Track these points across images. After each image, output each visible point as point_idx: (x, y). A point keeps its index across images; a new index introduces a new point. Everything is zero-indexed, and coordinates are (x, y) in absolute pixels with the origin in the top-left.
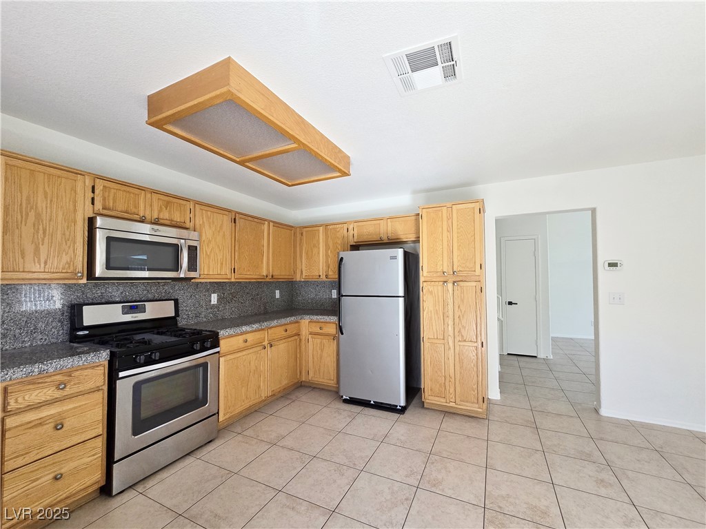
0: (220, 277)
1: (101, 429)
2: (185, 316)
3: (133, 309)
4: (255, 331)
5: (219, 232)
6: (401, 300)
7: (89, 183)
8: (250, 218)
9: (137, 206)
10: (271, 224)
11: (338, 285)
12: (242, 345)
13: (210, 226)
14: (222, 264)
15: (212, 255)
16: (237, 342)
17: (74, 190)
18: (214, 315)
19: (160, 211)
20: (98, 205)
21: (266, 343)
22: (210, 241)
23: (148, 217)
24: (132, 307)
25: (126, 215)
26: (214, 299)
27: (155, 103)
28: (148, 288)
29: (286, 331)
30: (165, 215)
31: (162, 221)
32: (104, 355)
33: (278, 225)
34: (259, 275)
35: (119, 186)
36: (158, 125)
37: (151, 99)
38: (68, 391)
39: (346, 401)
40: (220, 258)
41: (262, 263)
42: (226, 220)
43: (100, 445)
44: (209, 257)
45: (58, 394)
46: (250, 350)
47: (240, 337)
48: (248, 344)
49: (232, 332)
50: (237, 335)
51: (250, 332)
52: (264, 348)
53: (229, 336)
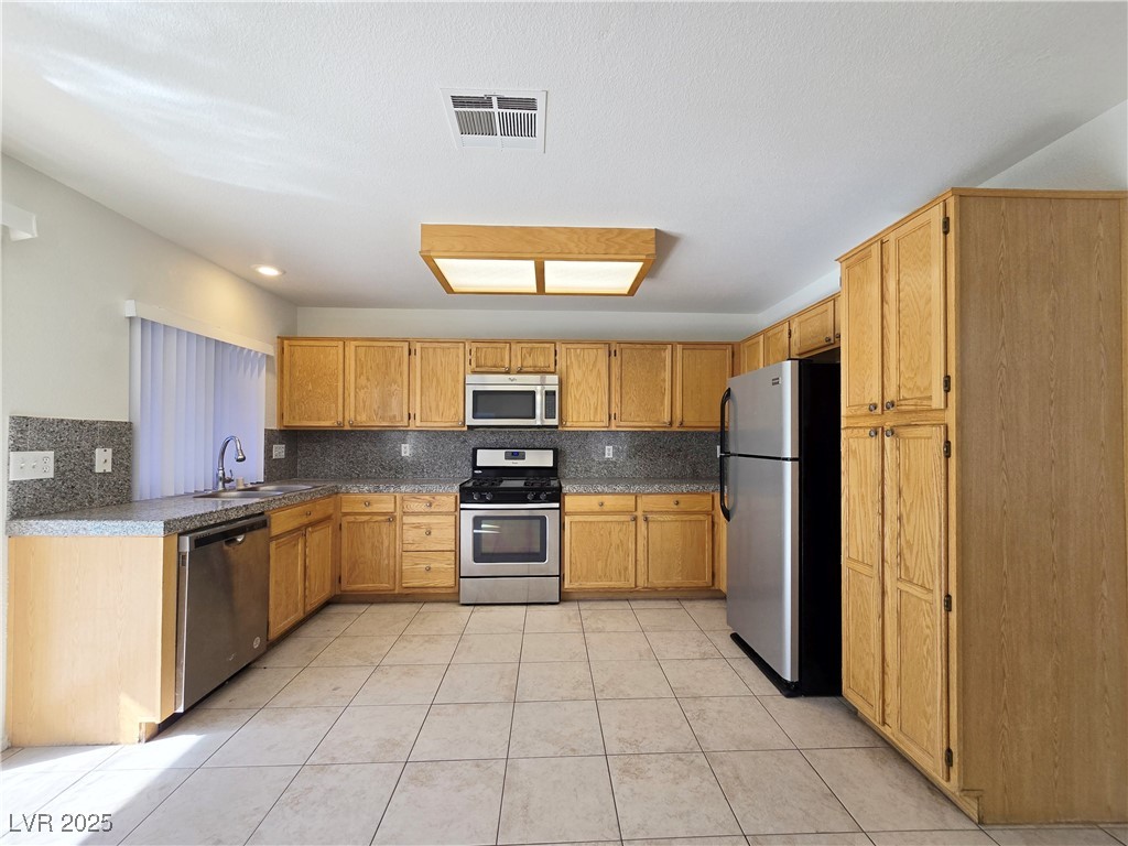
0: (592, 424)
1: (453, 545)
3: (515, 456)
4: (619, 494)
5: (591, 371)
7: (467, 348)
8: (638, 346)
9: (503, 359)
10: (679, 347)
11: (722, 436)
12: (597, 508)
13: (579, 367)
14: (596, 409)
15: (583, 399)
16: (590, 502)
18: (609, 472)
19: (524, 359)
20: (473, 365)
22: (579, 384)
23: (514, 367)
24: (512, 453)
25: (494, 369)
26: (609, 452)
29: (677, 503)
31: (525, 369)
32: (456, 488)
33: (691, 346)
34: (658, 421)
35: (487, 345)
38: (433, 509)
40: (593, 401)
41: (662, 403)
42: (602, 353)
43: (451, 559)
44: (578, 401)
45: (427, 509)
46: (610, 518)
47: (593, 497)
48: (605, 508)
49: (581, 490)
50: (589, 494)
51: (610, 494)
52: (635, 519)
53: (577, 493)
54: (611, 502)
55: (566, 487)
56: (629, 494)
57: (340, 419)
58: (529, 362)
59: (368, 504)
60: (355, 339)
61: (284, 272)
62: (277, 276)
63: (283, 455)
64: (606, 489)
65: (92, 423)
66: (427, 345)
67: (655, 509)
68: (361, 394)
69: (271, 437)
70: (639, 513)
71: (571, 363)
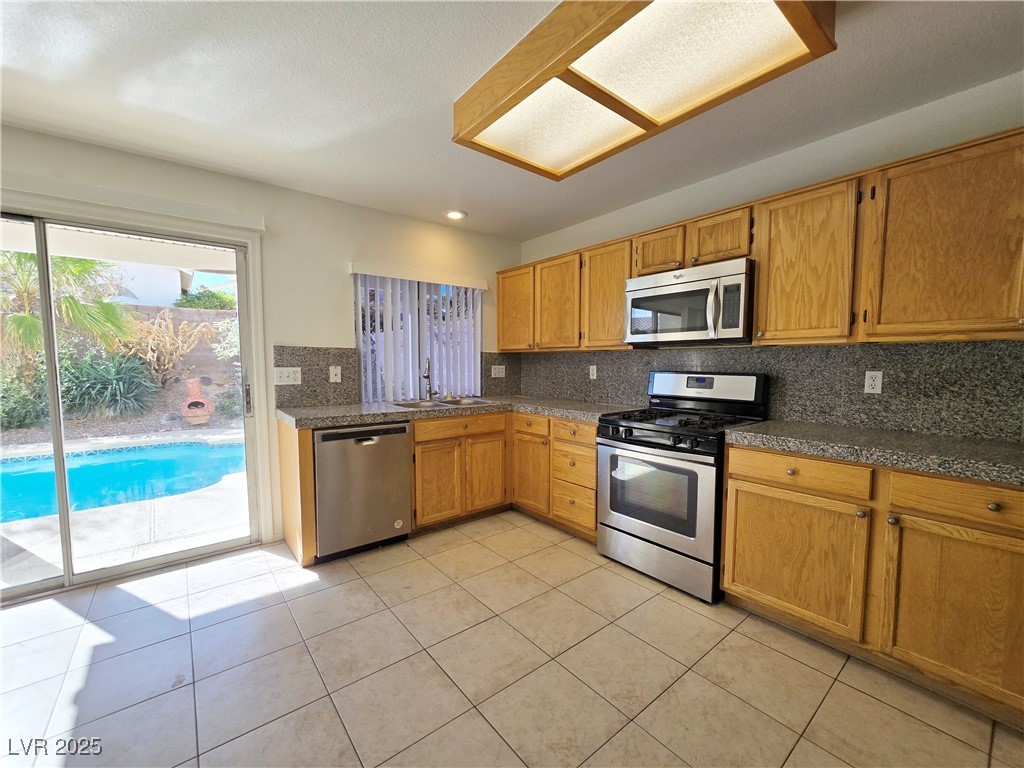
0: (817, 332)
2: (798, 408)
3: (701, 383)
4: (831, 460)
5: (816, 239)
7: (634, 247)
9: (673, 252)
13: (793, 236)
14: (823, 305)
22: (792, 265)
23: (688, 258)
24: (698, 380)
25: (662, 268)
26: (874, 382)
28: (736, 356)
29: (998, 507)
31: (702, 259)
35: (656, 236)
38: (577, 438)
42: (843, 201)
44: (789, 296)
46: (811, 500)
47: (778, 458)
48: (801, 481)
49: (757, 442)
50: (771, 451)
51: (811, 457)
52: (870, 515)
53: (751, 447)
54: (813, 471)
55: (732, 435)
56: (857, 463)
57: (531, 342)
58: (709, 247)
59: (529, 425)
60: (541, 262)
61: (467, 214)
62: (462, 219)
63: (502, 374)
64: (805, 448)
65: (326, 349)
66: (595, 252)
67: (922, 507)
68: (545, 315)
69: (487, 360)
70: (881, 505)
71: (778, 232)
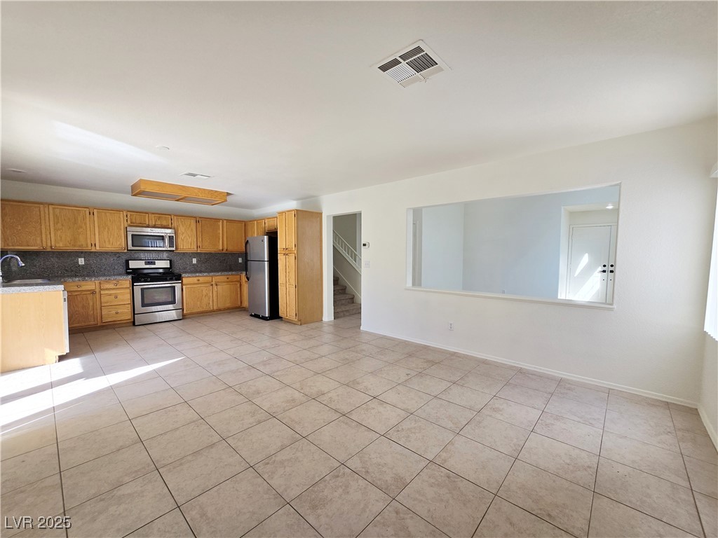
0: (189, 250)
1: (129, 301)
3: (150, 263)
4: (205, 276)
5: (188, 228)
6: (266, 263)
7: (125, 214)
8: (208, 220)
9: (145, 221)
10: (225, 221)
11: (245, 255)
12: (197, 282)
13: (183, 226)
14: (191, 244)
15: (185, 239)
16: (194, 280)
17: (120, 217)
19: (155, 221)
20: (129, 222)
21: (213, 283)
22: (183, 233)
23: (150, 224)
24: (148, 262)
25: (141, 225)
26: (194, 261)
27: (133, 187)
29: (227, 278)
30: (158, 223)
32: (130, 277)
33: (229, 221)
34: (217, 249)
35: (136, 213)
36: (135, 195)
37: (132, 186)
38: (118, 287)
39: (251, 315)
40: (190, 240)
41: (219, 242)
42: (193, 222)
43: (129, 307)
44: (183, 240)
45: (115, 287)
46: (202, 285)
48: (200, 282)
49: (190, 275)
50: (193, 277)
51: (202, 276)
52: (212, 285)
53: (188, 277)
54: (202, 279)
55: (183, 275)
57: (45, 246)
66: (100, 211)
67: (219, 281)
68: (58, 233)
71: (179, 224)
